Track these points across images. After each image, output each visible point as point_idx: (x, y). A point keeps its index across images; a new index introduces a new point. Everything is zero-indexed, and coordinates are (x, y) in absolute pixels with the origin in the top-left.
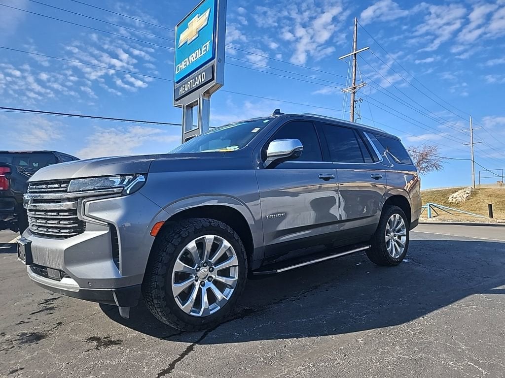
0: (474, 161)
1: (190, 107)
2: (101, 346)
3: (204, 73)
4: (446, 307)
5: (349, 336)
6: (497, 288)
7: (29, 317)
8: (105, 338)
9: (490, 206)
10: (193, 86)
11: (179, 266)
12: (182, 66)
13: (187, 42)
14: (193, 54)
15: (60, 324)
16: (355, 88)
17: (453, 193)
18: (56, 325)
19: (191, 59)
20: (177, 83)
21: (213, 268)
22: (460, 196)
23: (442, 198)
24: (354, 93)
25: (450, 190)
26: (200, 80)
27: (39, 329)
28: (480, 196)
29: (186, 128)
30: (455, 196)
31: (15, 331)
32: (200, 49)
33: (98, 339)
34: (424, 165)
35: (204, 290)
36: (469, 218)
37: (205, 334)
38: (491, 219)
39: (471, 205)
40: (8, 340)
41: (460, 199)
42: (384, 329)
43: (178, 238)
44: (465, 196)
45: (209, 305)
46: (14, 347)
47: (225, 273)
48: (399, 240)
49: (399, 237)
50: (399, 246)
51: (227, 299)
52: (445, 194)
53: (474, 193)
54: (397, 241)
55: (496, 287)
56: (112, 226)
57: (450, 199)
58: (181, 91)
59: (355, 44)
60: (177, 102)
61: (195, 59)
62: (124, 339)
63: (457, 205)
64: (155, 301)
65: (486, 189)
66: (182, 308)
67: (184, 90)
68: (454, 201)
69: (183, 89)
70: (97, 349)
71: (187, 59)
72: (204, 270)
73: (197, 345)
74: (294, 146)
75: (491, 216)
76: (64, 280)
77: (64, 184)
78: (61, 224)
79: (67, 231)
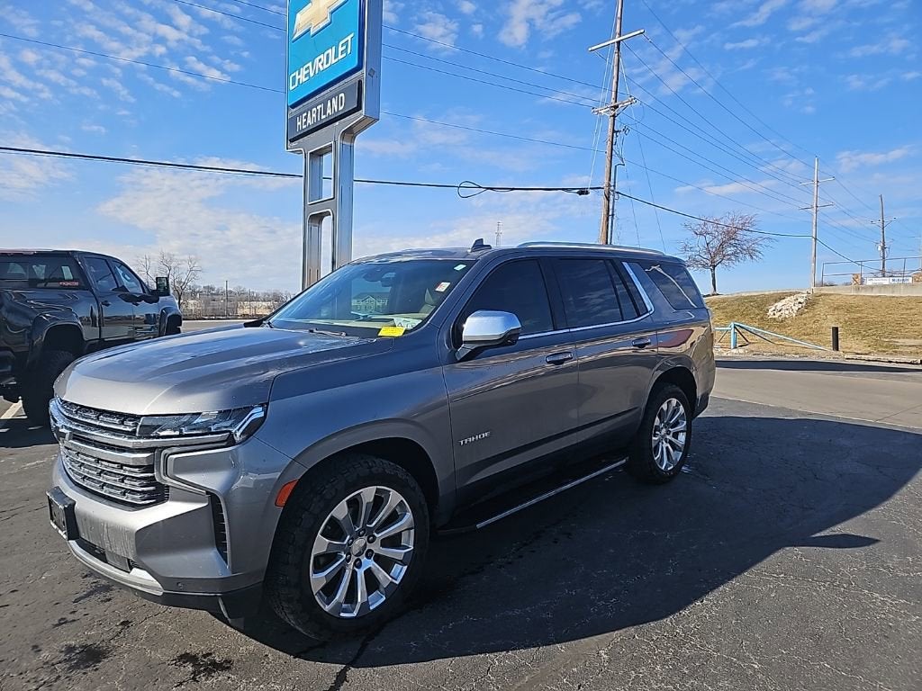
0: (816, 239)
1: (318, 155)
2: (200, 673)
3: (342, 95)
4: (739, 578)
5: (587, 644)
6: (822, 534)
7: (72, 607)
8: (204, 656)
9: (836, 330)
10: (323, 117)
11: (321, 544)
12: (301, 76)
13: (309, 30)
14: (321, 56)
15: (125, 623)
16: (616, 107)
17: (776, 301)
18: (120, 627)
19: (318, 64)
20: (293, 106)
21: (374, 536)
22: (787, 307)
23: (757, 312)
24: (614, 116)
25: (771, 296)
26: (335, 107)
27: (94, 636)
28: (821, 309)
29: (311, 195)
30: (778, 308)
31: (55, 641)
32: (334, 48)
33: (192, 658)
34: (730, 250)
35: (361, 573)
36: (799, 350)
37: (364, 646)
38: (835, 352)
39: (805, 324)
40: (47, 662)
41: (787, 312)
42: (641, 628)
43: (319, 501)
44: (796, 308)
45: (369, 595)
46: (59, 677)
47: (394, 542)
48: (673, 440)
49: (676, 435)
50: (674, 449)
51: (397, 582)
52: (762, 303)
53: (810, 304)
54: (671, 442)
55: (821, 531)
56: (212, 497)
57: (770, 313)
58: (299, 123)
59: (619, 21)
60: (293, 144)
61: (325, 66)
62: (235, 658)
63: (781, 324)
64: (285, 605)
65: (831, 295)
66: (327, 608)
67: (306, 123)
68: (776, 316)
69: (304, 120)
70: (194, 679)
71: (310, 64)
72: (360, 542)
73: (353, 669)
74: (506, 326)
75: (836, 347)
76: (135, 571)
77: (130, 421)
78: (127, 484)
79: (138, 496)
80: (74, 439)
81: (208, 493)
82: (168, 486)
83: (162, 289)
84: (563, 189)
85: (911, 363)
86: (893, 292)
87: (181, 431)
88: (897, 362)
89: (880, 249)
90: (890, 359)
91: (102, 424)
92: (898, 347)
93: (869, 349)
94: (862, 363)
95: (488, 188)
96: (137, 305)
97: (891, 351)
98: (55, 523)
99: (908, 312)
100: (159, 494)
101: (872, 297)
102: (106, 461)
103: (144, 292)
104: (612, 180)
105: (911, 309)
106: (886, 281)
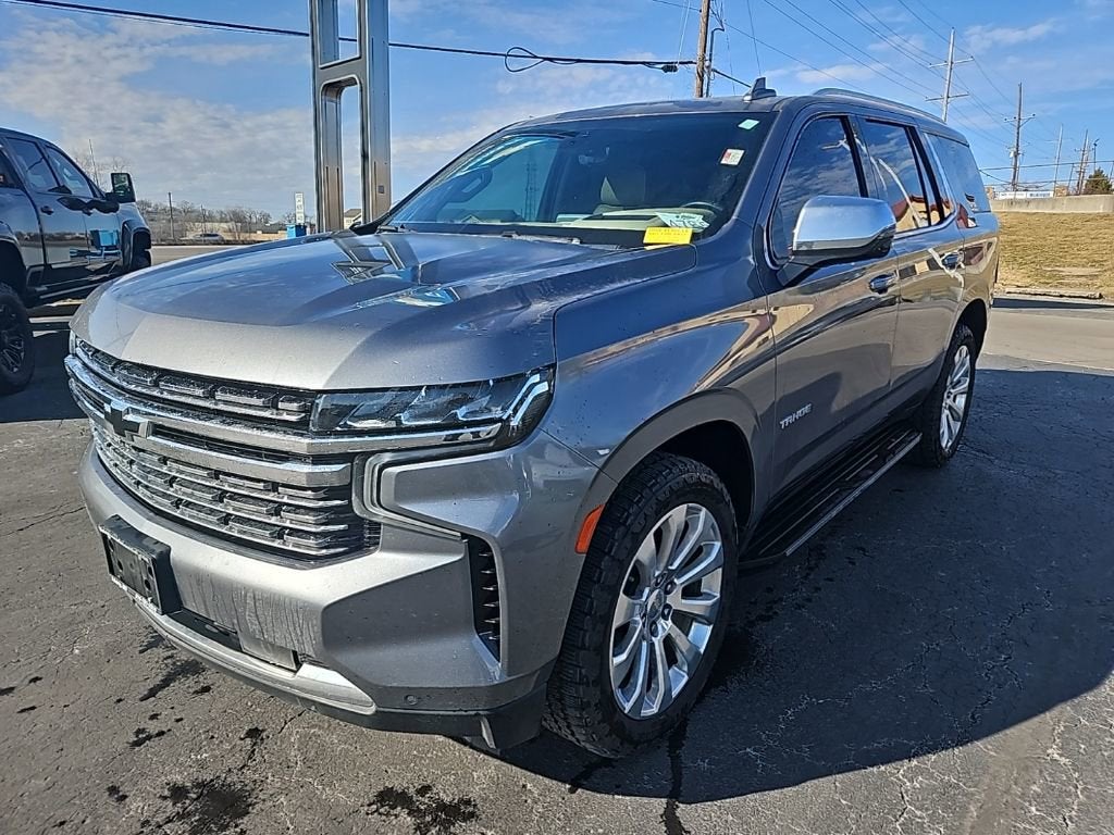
2: (428, 828)
7: (149, 706)
8: (420, 792)
15: (254, 733)
18: (249, 741)
21: (674, 583)
27: (210, 763)
29: (323, 53)
31: (144, 776)
33: (401, 799)
35: (659, 643)
37: (675, 759)
40: (147, 821)
43: (625, 537)
48: (953, 405)
49: (955, 399)
50: (953, 418)
51: (701, 651)
54: (950, 409)
62: (472, 794)
66: (627, 710)
76: (308, 671)
77: (291, 401)
78: (288, 520)
79: (312, 542)
80: (155, 433)
81: (464, 536)
82: (380, 524)
83: (123, 192)
84: (643, 63)
85: (1087, 298)
86: (1053, 208)
87: (398, 421)
88: (1070, 297)
89: (1012, 155)
90: (1062, 292)
91: (221, 407)
92: (1063, 277)
93: (1029, 280)
94: (1028, 297)
95: (545, 59)
96: (89, 214)
97: (1055, 283)
98: (122, 580)
99: (1073, 233)
100: (355, 538)
101: (1028, 214)
102: (235, 476)
103: (95, 195)
104: (708, 52)
105: (1076, 229)
106: (1022, 196)
